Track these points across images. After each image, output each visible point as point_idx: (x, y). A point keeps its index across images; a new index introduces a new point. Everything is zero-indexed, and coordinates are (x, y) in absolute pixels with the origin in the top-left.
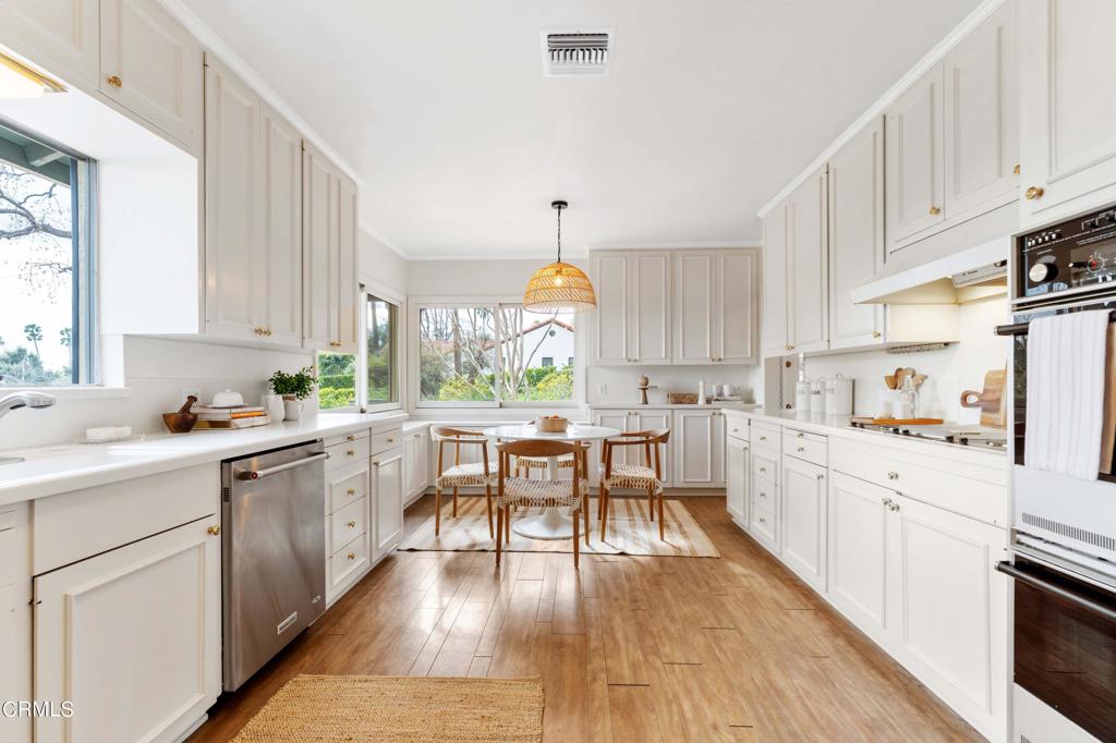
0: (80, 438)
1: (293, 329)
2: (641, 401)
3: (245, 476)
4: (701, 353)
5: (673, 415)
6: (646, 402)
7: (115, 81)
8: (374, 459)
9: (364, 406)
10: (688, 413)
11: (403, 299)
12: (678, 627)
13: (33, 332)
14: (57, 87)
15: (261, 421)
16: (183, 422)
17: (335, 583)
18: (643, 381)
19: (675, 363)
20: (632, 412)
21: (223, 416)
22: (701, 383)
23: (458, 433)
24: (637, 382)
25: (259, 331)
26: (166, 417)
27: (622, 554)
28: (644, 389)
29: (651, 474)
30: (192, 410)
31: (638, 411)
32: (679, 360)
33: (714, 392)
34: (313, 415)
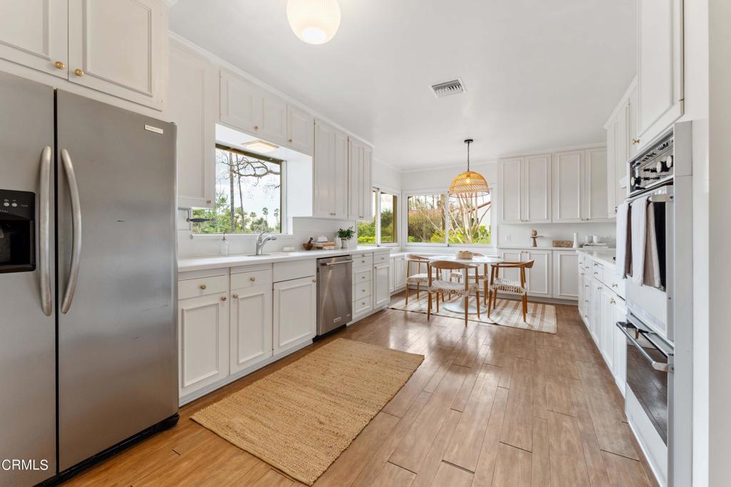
0: (282, 250)
1: (344, 212)
2: (532, 245)
3: (324, 264)
4: (574, 214)
5: (552, 254)
6: (535, 245)
7: (291, 141)
8: (375, 266)
9: (379, 244)
10: (563, 253)
11: (400, 192)
13: (265, 211)
14: (277, 147)
15: (333, 247)
16: (309, 247)
17: (357, 311)
18: (533, 233)
19: (554, 222)
20: (524, 251)
21: (320, 245)
22: (575, 235)
23: (420, 258)
24: (529, 233)
25: (331, 214)
26: (304, 245)
27: (495, 324)
28: (534, 238)
29: (518, 284)
30: (312, 243)
31: (528, 251)
32: (557, 219)
33: (586, 240)
34: (355, 247)
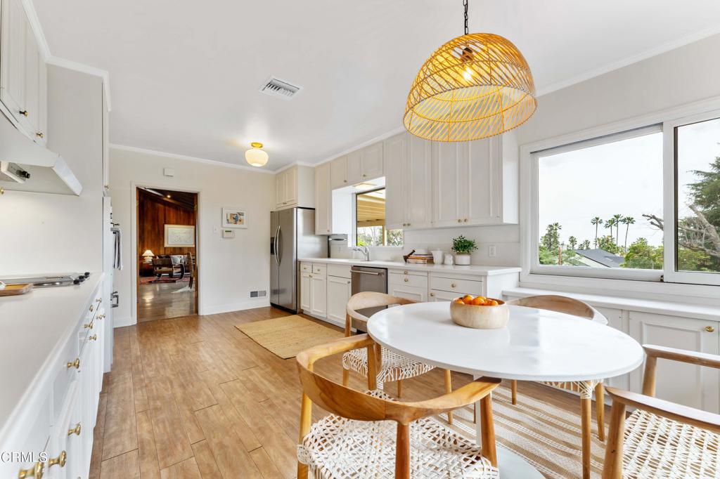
8: (431, 292)
12: (235, 398)
